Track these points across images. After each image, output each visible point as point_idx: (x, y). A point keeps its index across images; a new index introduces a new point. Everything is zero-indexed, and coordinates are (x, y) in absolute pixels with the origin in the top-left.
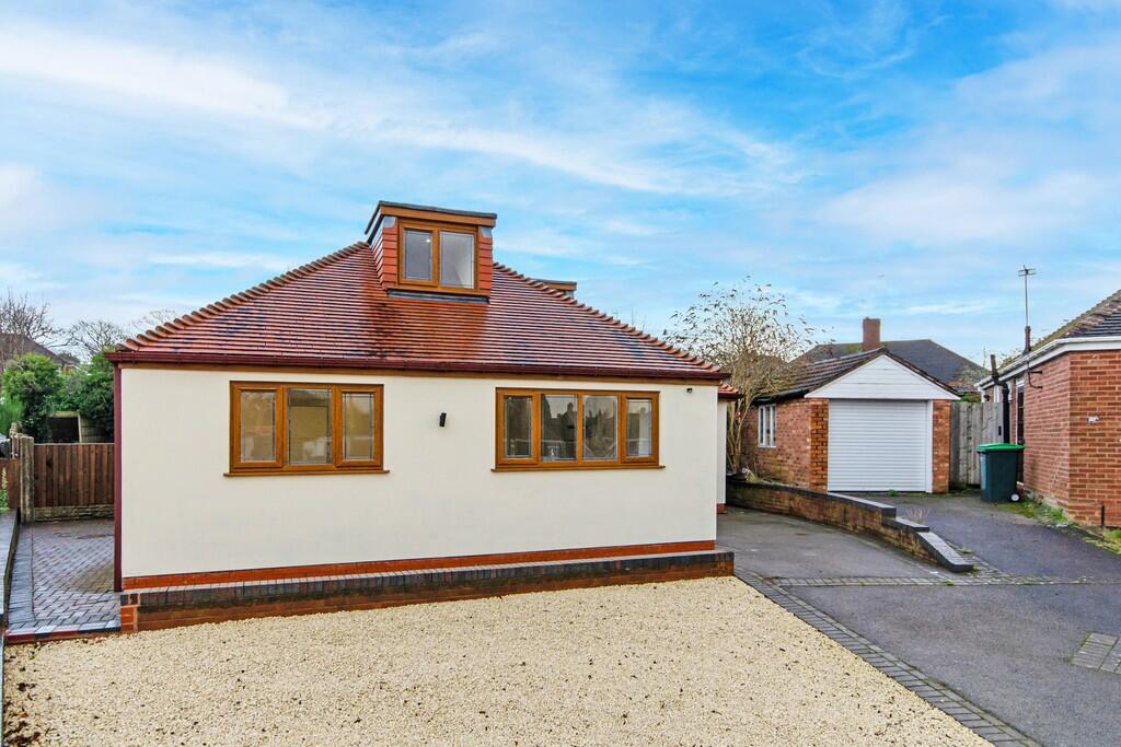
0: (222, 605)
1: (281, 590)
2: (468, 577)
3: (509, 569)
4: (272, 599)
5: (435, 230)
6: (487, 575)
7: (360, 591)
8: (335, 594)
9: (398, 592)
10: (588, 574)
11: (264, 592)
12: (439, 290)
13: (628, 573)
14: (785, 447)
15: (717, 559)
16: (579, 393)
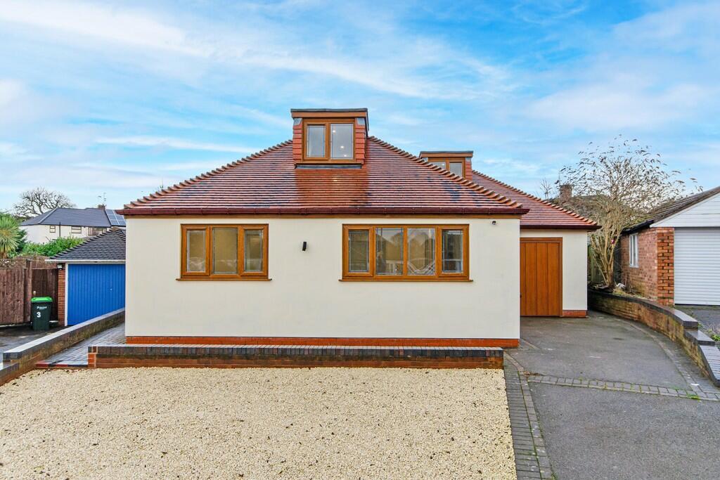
0: (140, 357)
1: (172, 351)
2: (288, 353)
3: (318, 350)
4: (167, 357)
5: (327, 123)
6: (302, 352)
7: (219, 356)
8: (203, 356)
9: (242, 359)
10: (377, 357)
11: (162, 351)
12: (330, 162)
13: (409, 359)
14: (643, 267)
15: (487, 355)
16: (405, 227)
